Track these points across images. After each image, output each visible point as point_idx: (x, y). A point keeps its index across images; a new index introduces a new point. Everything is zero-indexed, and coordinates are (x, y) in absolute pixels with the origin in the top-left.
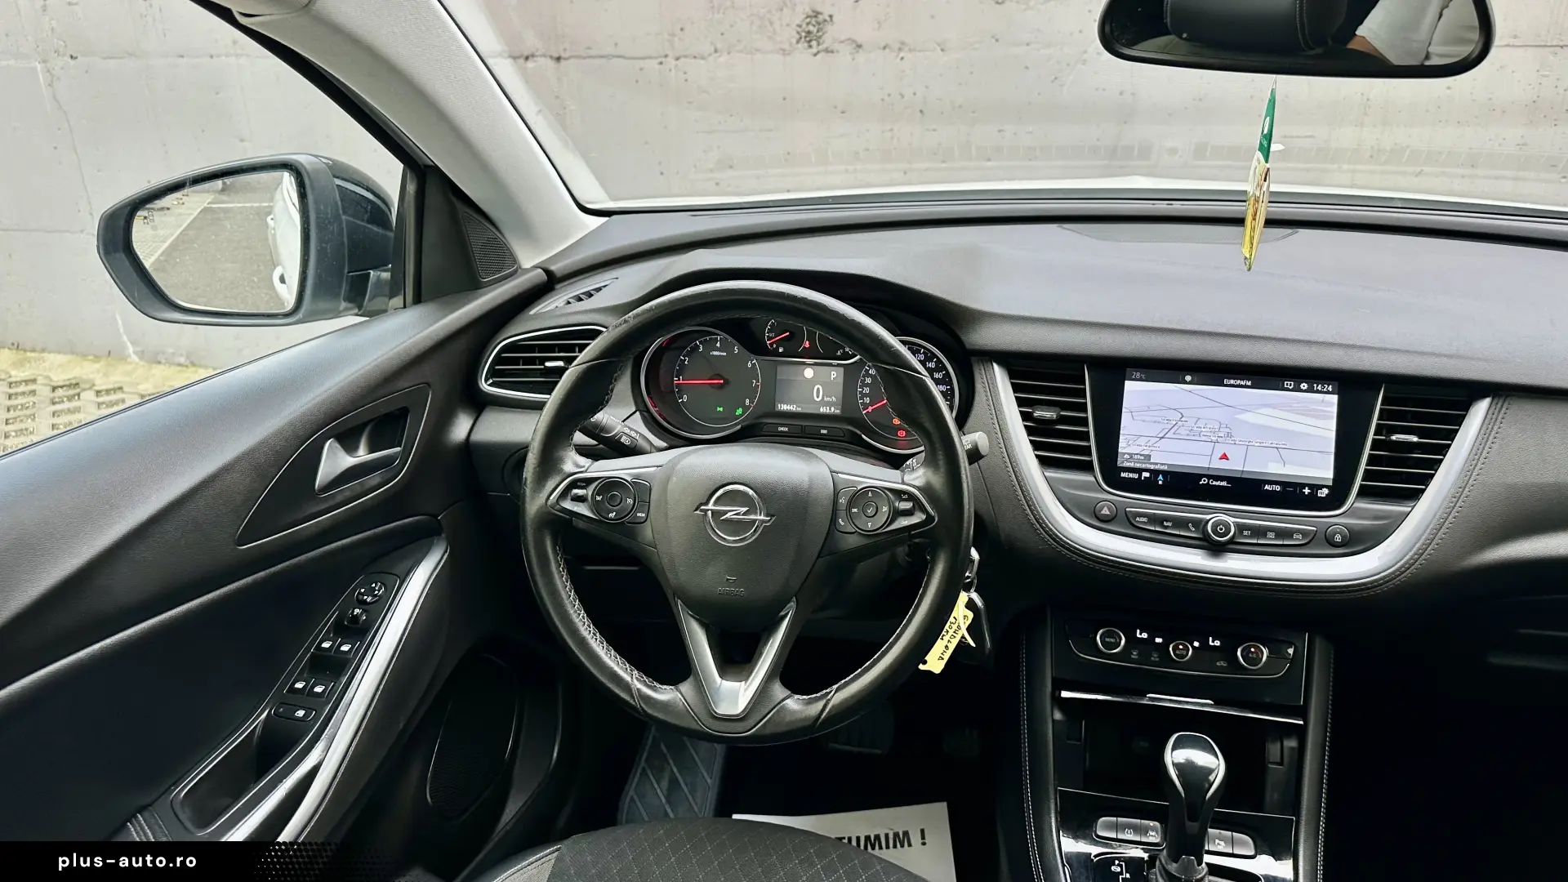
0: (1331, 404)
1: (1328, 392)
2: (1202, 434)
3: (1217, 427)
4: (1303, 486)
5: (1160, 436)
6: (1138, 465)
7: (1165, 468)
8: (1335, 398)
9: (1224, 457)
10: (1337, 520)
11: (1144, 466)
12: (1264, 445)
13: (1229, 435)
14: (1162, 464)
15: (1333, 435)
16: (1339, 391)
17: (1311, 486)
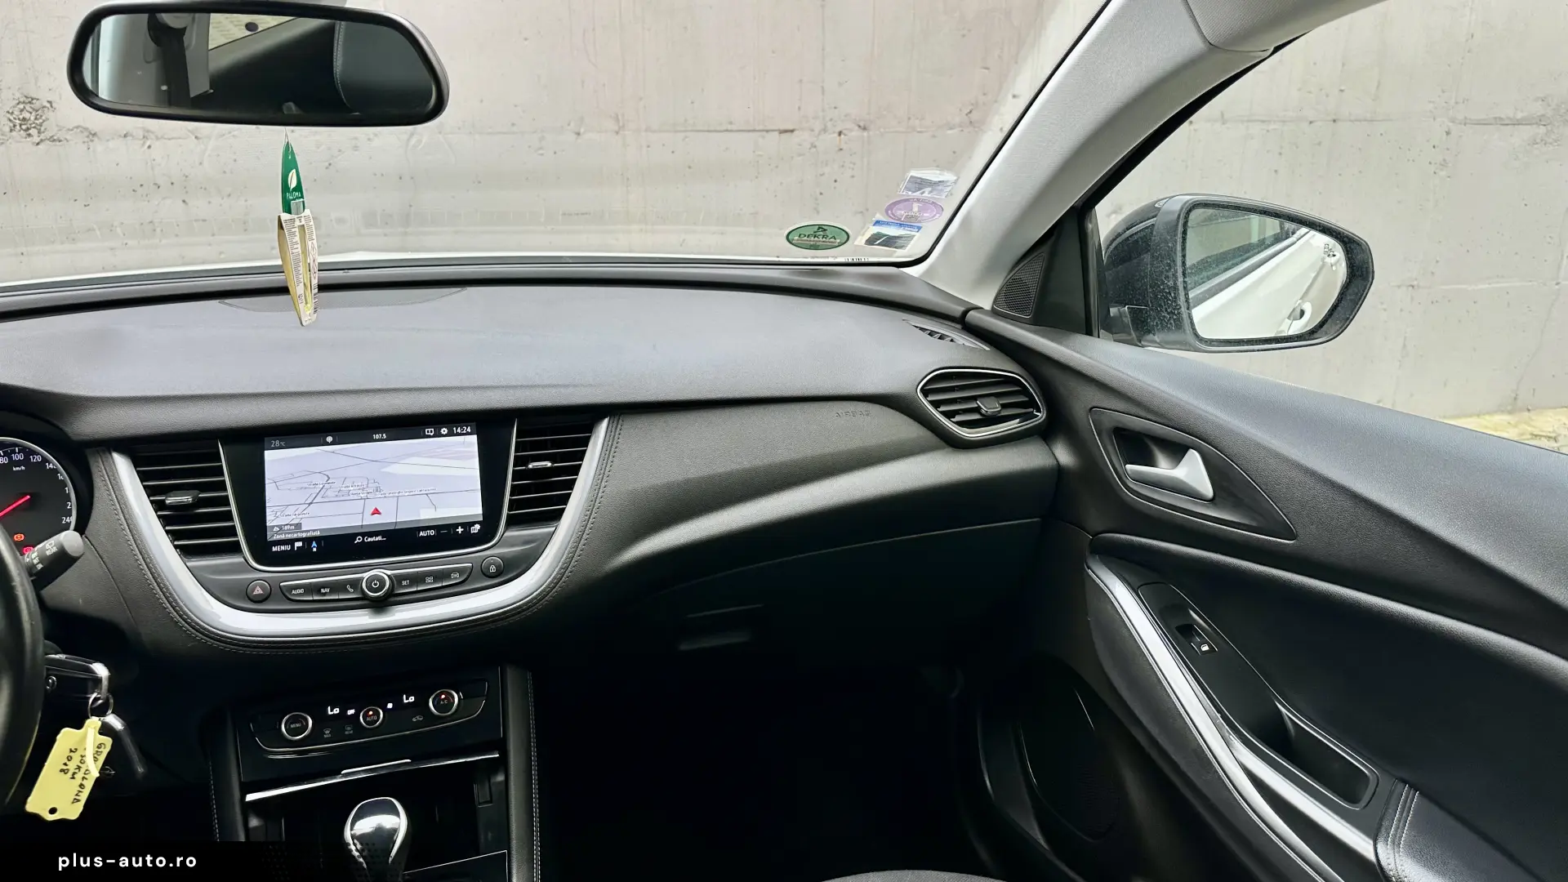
0: (471, 444)
1: (468, 434)
2: (351, 493)
3: (365, 483)
4: (456, 525)
5: (309, 501)
6: (289, 536)
7: (318, 534)
8: (474, 438)
9: (376, 512)
10: (491, 553)
11: (295, 536)
12: (414, 493)
13: (377, 490)
14: (314, 531)
15: (477, 475)
16: (477, 431)
17: (463, 525)
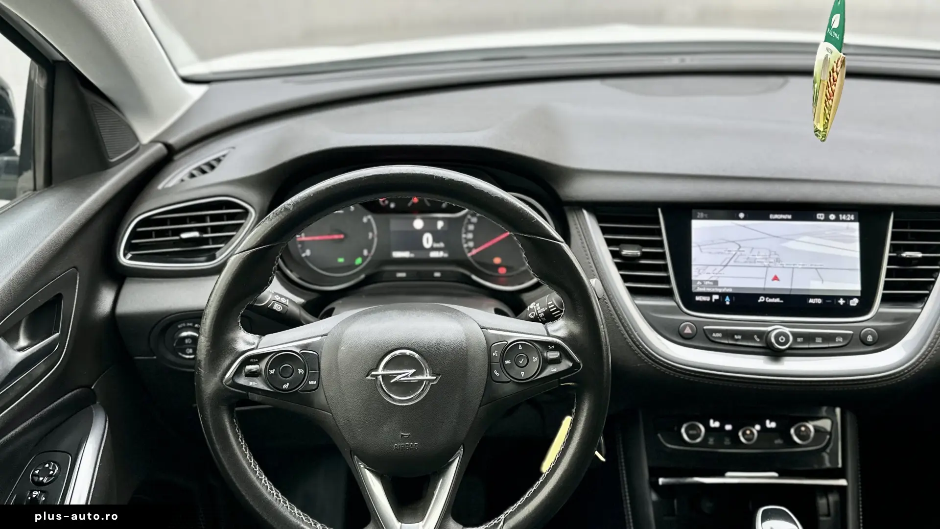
0: (853, 230)
1: (851, 221)
2: (757, 260)
3: (768, 254)
4: (838, 297)
5: (724, 264)
6: (709, 290)
7: (730, 291)
8: (856, 226)
9: (776, 278)
10: (866, 322)
11: (713, 290)
12: (806, 266)
13: (778, 260)
14: (728, 288)
15: (857, 255)
16: (859, 219)
17: (845, 298)
